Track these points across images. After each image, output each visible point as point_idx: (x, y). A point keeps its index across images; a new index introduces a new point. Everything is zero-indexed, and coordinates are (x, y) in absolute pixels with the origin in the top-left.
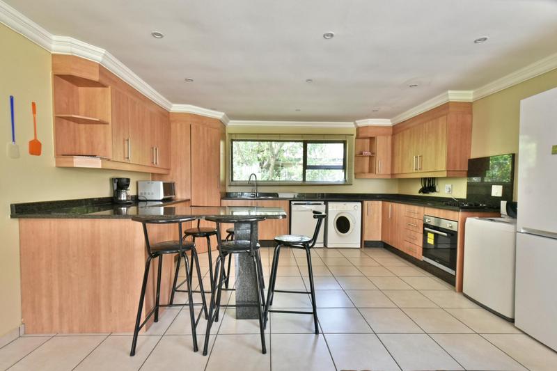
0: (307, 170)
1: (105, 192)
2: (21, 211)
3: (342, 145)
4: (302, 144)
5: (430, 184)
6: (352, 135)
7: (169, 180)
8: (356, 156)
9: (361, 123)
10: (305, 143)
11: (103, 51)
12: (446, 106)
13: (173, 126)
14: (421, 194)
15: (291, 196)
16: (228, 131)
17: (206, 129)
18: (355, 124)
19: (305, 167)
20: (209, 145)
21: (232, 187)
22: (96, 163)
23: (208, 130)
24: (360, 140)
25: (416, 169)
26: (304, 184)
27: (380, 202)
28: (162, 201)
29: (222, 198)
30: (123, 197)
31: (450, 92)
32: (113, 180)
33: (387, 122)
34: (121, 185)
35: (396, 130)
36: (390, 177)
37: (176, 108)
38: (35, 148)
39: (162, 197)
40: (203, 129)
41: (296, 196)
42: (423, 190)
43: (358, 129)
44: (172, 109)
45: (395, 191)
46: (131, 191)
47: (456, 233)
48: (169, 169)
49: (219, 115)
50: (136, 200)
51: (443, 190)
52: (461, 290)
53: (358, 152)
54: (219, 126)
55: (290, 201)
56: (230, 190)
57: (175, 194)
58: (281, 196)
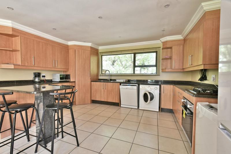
0: (135, 68)
3: (155, 54)
4: (133, 55)
6: (160, 47)
8: (162, 59)
10: (135, 54)
11: (10, 21)
15: (122, 81)
17: (83, 51)
18: (161, 41)
19: (135, 66)
20: (85, 58)
21: (101, 76)
22: (11, 66)
23: (84, 52)
24: (164, 50)
25: (190, 65)
26: (134, 74)
27: (172, 86)
29: (91, 81)
33: (180, 37)
37: (70, 43)
39: (59, 80)
40: (82, 51)
43: (163, 43)
44: (69, 44)
48: (68, 69)
49: (89, 44)
54: (90, 49)
55: (121, 83)
56: (100, 78)
57: (69, 79)
58: (117, 81)
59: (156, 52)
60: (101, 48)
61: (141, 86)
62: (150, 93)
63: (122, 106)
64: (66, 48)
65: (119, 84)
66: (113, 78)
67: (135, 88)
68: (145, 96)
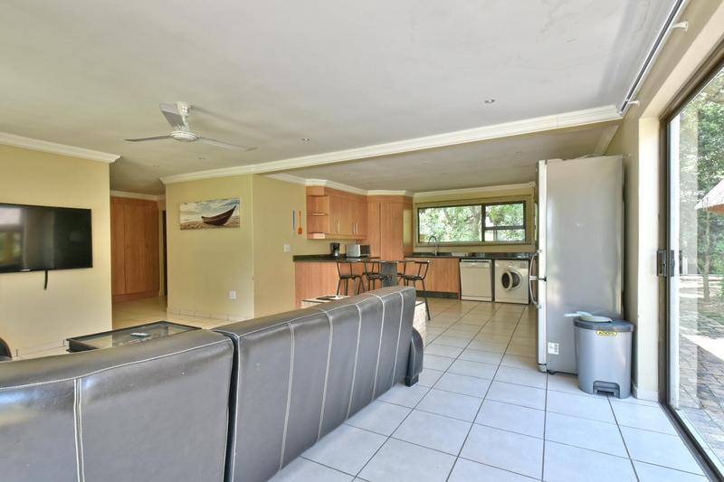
0: (485, 232)
1: (328, 252)
2: (297, 258)
6: (531, 195)
7: (365, 243)
10: (484, 206)
11: (326, 181)
13: (369, 205)
16: (415, 201)
17: (392, 204)
19: (484, 229)
21: (418, 248)
22: (322, 236)
28: (360, 257)
29: (405, 256)
30: (336, 255)
32: (331, 244)
34: (335, 247)
37: (371, 193)
38: (300, 231)
39: (359, 255)
40: (390, 205)
41: (467, 255)
46: (342, 251)
48: (366, 236)
49: (402, 193)
50: (344, 256)
54: (402, 200)
55: (460, 259)
56: (417, 250)
57: (369, 253)
58: (453, 255)
59: (524, 202)
60: (418, 197)
61: (497, 264)
62: (513, 274)
63: (463, 298)
64: (364, 200)
65: (458, 260)
66: (442, 250)
67: (487, 265)
68: (505, 279)
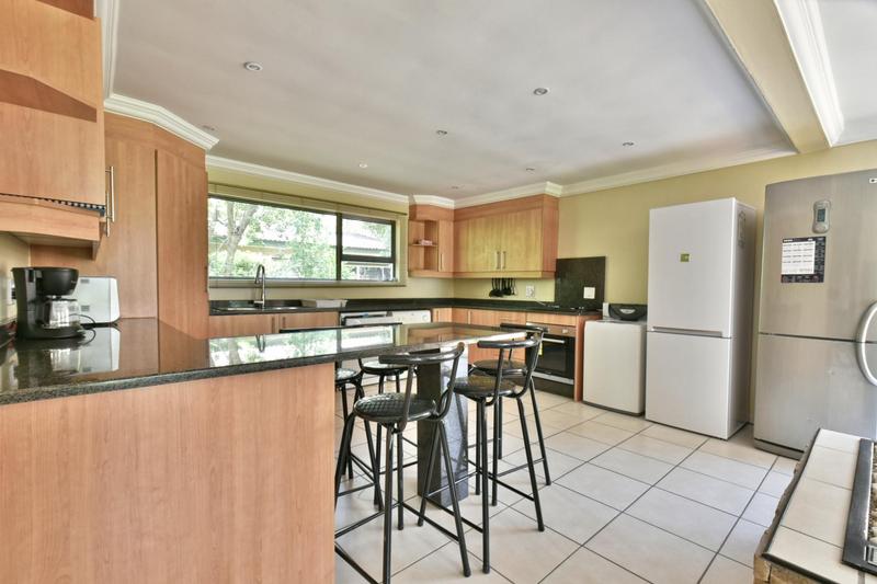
3: (390, 227)
4: (335, 218)
5: (504, 286)
6: (404, 214)
8: (409, 245)
9: (420, 199)
10: (340, 218)
12: (540, 198)
14: (492, 298)
18: (412, 198)
19: (340, 257)
20: (190, 200)
23: (186, 169)
24: (414, 223)
25: (498, 268)
26: (339, 283)
27: (450, 310)
31: (548, 183)
33: (450, 204)
35: (460, 217)
36: (451, 276)
41: (344, 305)
42: (494, 293)
43: (413, 208)
45: (451, 295)
47: (573, 339)
51: (522, 293)
52: (581, 398)
53: (412, 241)
59: (393, 224)
65: (336, 313)
